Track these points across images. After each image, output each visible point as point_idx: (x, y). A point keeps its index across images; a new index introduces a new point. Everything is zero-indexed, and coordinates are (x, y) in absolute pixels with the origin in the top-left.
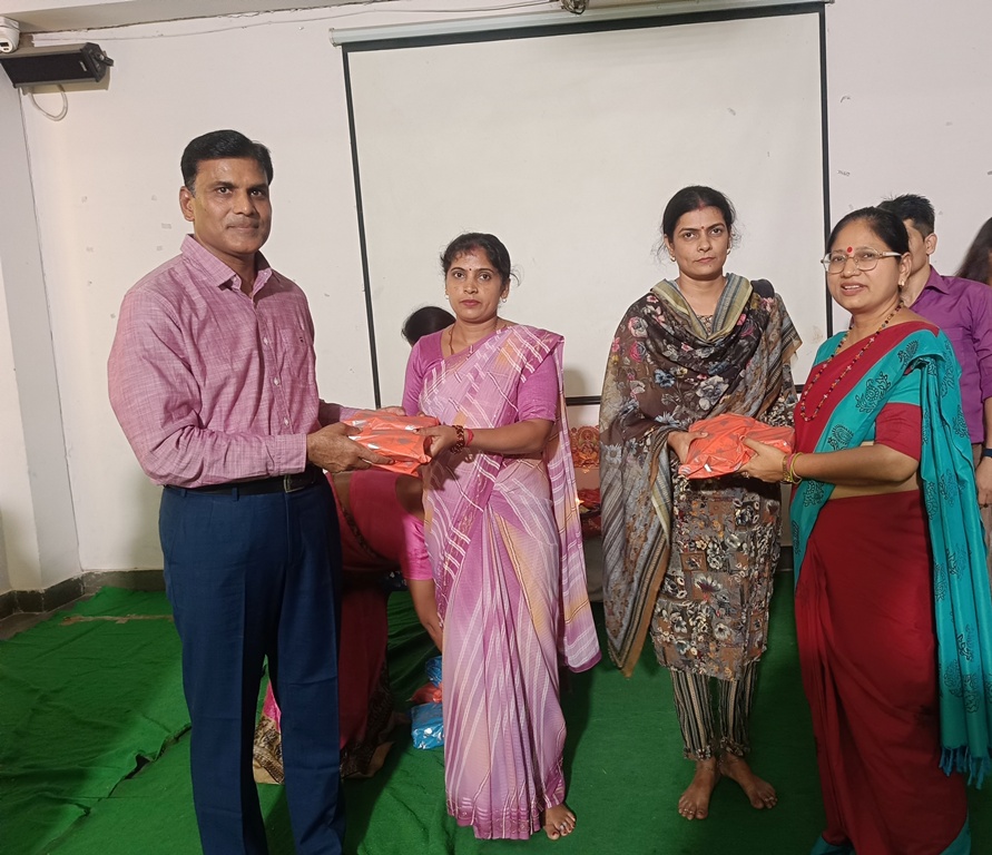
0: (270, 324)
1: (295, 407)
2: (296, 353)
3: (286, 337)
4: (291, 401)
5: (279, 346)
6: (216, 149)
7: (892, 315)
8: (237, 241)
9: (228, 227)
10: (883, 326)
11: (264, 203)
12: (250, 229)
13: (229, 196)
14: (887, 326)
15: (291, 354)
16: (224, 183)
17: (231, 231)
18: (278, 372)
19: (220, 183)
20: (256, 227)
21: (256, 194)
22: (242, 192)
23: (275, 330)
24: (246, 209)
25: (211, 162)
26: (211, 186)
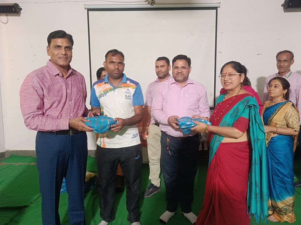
0: (70, 86)
1: (75, 110)
2: (77, 94)
3: (75, 90)
4: (74, 109)
5: (72, 92)
6: (56, 36)
7: (240, 91)
8: (62, 62)
9: (59, 58)
10: (237, 94)
11: (70, 51)
12: (65, 59)
13: (59, 49)
14: (239, 94)
15: (76, 95)
16: (58, 46)
17: (59, 59)
18: (71, 100)
19: (57, 45)
20: (67, 58)
21: (68, 49)
22: (63, 48)
23: (71, 88)
24: (64, 53)
25: (55, 39)
26: (54, 46)
